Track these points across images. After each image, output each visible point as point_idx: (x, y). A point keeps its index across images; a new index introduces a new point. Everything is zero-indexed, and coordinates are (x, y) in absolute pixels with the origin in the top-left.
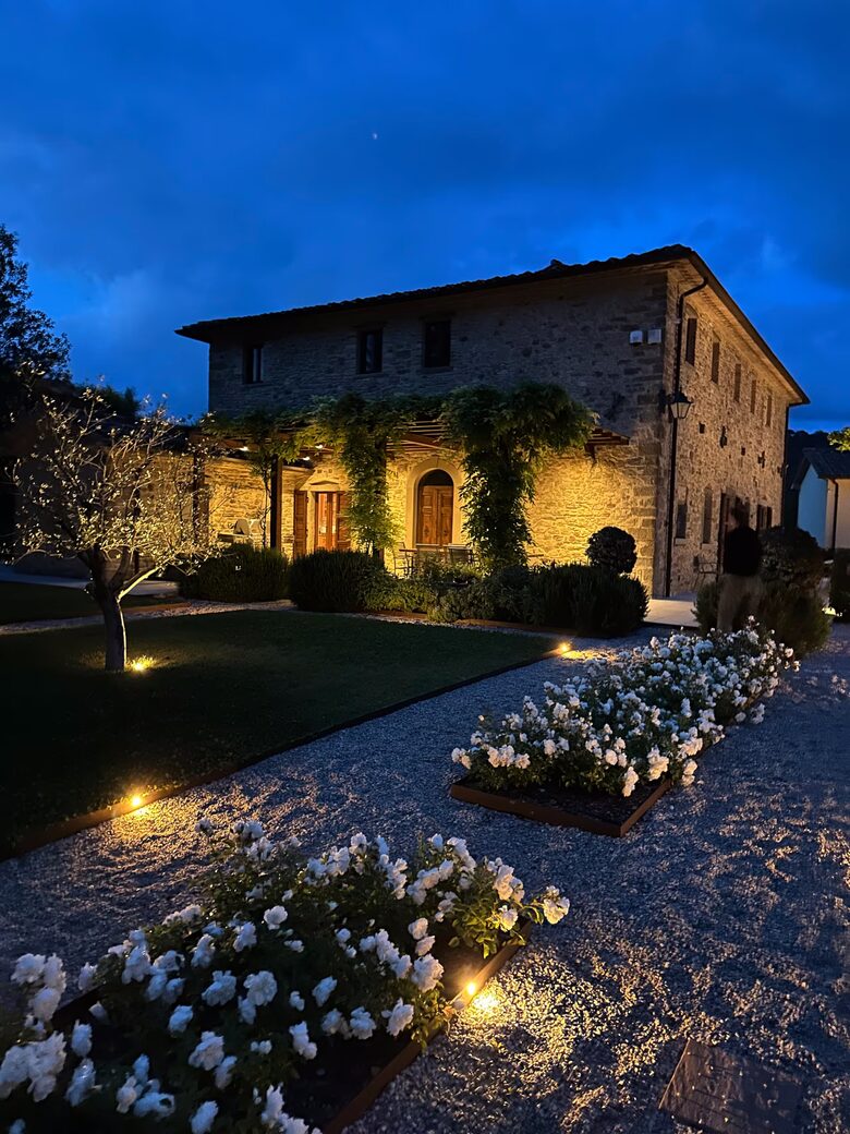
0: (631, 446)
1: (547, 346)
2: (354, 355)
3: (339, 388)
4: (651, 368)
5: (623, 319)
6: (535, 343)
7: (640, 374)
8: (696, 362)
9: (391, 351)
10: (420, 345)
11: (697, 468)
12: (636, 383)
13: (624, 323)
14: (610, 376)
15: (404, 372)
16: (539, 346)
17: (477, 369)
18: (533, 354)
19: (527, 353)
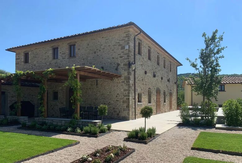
0: (122, 78)
1: (100, 51)
2: (51, 54)
3: (48, 63)
4: (126, 56)
5: (118, 43)
6: (97, 50)
7: (123, 58)
8: (142, 54)
9: (60, 53)
10: (68, 51)
11: (145, 83)
12: (123, 60)
13: (119, 44)
14: (116, 58)
15: (64, 59)
16: (98, 51)
17: (83, 57)
18: (97, 53)
19: (95, 53)
